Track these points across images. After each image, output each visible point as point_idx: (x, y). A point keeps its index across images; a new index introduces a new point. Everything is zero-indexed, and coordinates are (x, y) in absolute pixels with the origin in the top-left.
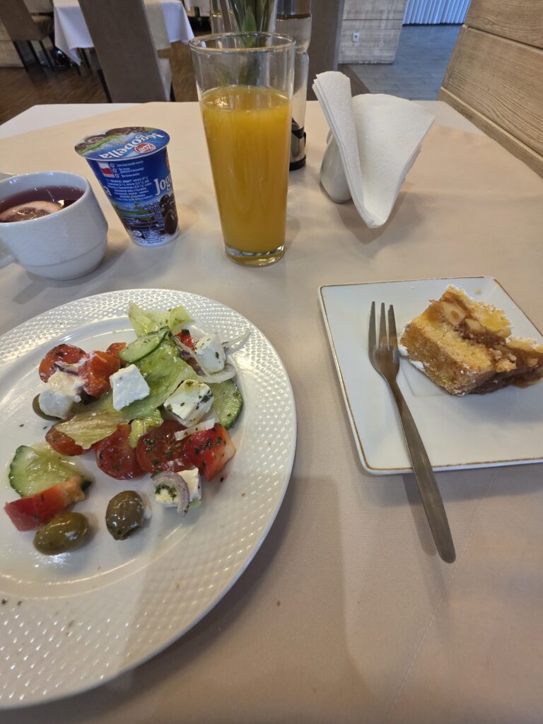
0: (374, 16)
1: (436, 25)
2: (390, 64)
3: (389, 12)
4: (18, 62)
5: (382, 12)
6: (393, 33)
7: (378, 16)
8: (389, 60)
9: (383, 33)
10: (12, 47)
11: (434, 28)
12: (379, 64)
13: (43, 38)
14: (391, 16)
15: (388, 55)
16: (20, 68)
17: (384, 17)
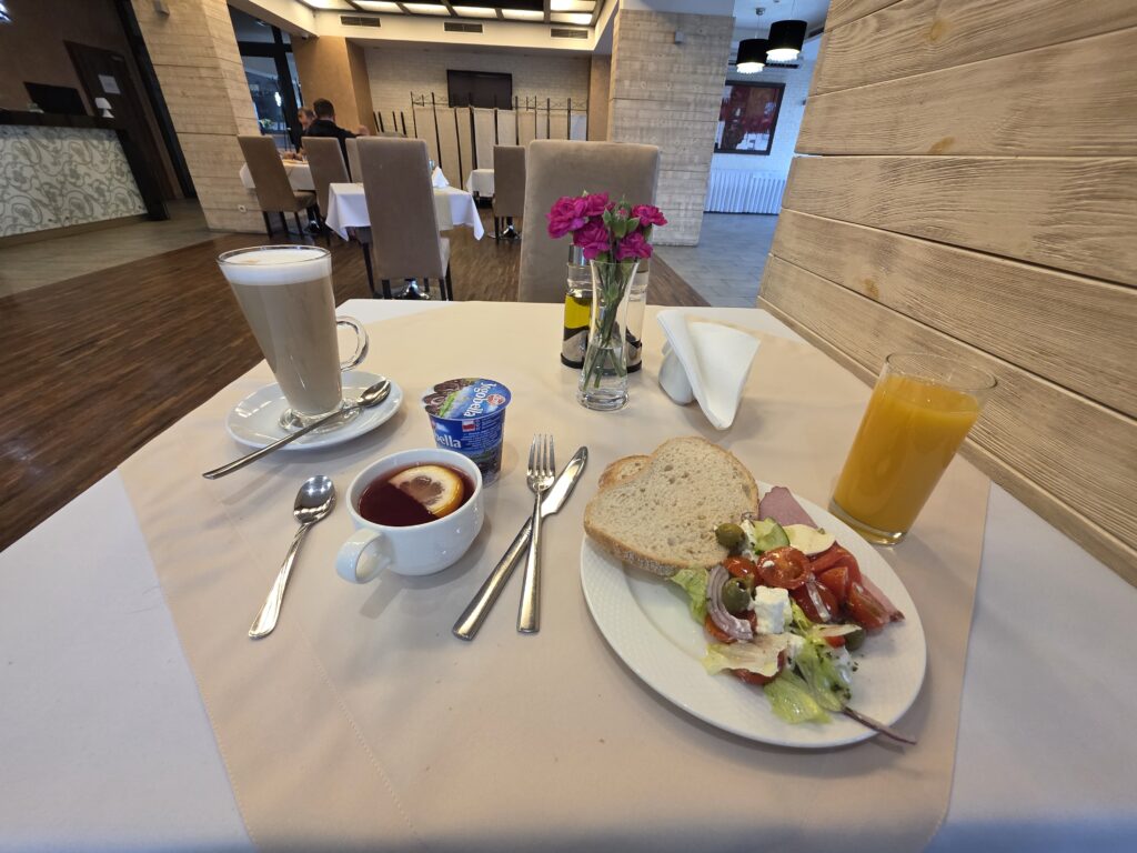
0: (672, 206)
1: (739, 213)
2: (694, 247)
3: (687, 204)
4: (263, 229)
5: (679, 204)
6: (693, 220)
7: (677, 206)
8: (692, 243)
9: (682, 220)
10: (261, 215)
11: (736, 216)
12: (681, 246)
13: (299, 210)
14: (690, 207)
15: (691, 239)
16: (263, 234)
17: (682, 207)
